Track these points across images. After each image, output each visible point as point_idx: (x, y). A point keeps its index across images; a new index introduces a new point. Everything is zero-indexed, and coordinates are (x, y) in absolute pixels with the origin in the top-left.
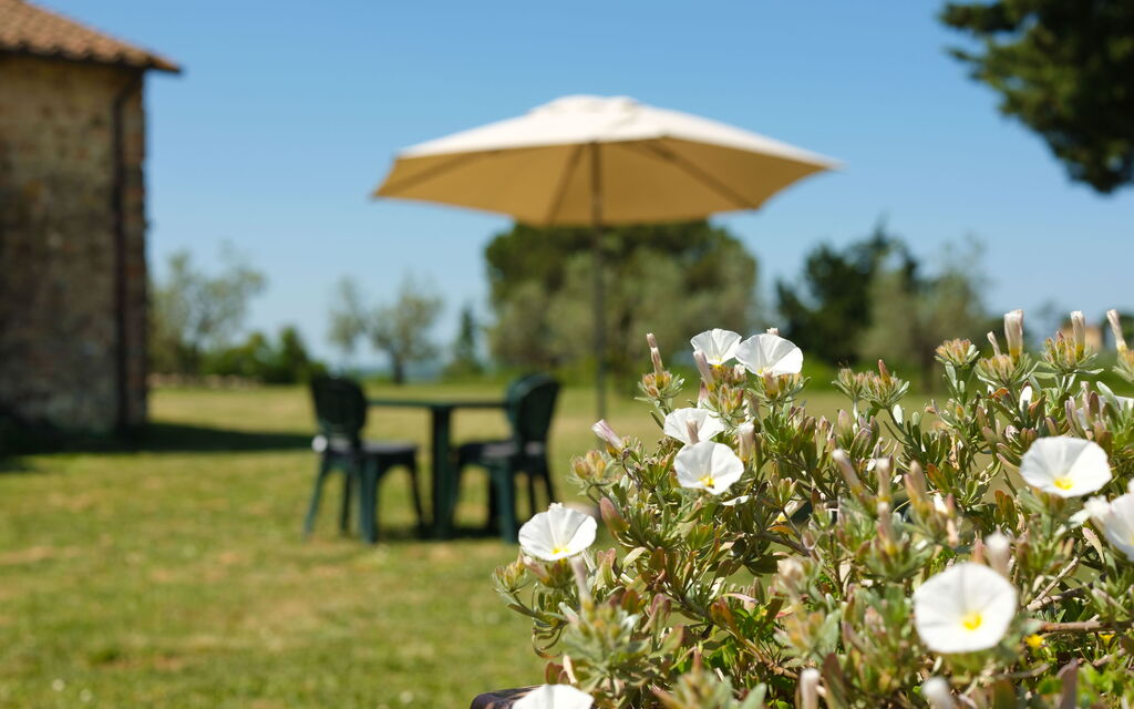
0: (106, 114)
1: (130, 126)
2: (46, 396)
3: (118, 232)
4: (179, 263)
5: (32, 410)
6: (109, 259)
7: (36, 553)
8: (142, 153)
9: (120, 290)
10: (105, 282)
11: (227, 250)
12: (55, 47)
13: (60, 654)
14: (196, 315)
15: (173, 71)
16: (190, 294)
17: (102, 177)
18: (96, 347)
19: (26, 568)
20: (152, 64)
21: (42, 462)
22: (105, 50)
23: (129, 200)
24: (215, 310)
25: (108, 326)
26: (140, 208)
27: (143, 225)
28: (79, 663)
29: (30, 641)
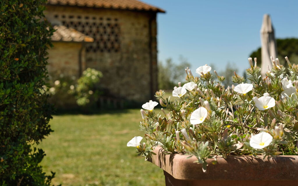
0: (147, 24)
1: (153, 27)
2: (133, 95)
3: (150, 53)
4: (169, 61)
5: (130, 98)
6: (148, 60)
7: (125, 131)
8: (156, 33)
9: (151, 68)
10: (147, 66)
11: (181, 58)
12: (135, 8)
13: (125, 155)
14: (173, 75)
15: (163, 12)
16: (172, 69)
17: (146, 40)
18: (145, 82)
19: (122, 135)
20: (159, 11)
21: (132, 111)
22: (147, 8)
23: (153, 45)
24: (178, 73)
25: (148, 77)
26: (156, 47)
27: (157, 51)
28: (129, 157)
29: (119, 151)
